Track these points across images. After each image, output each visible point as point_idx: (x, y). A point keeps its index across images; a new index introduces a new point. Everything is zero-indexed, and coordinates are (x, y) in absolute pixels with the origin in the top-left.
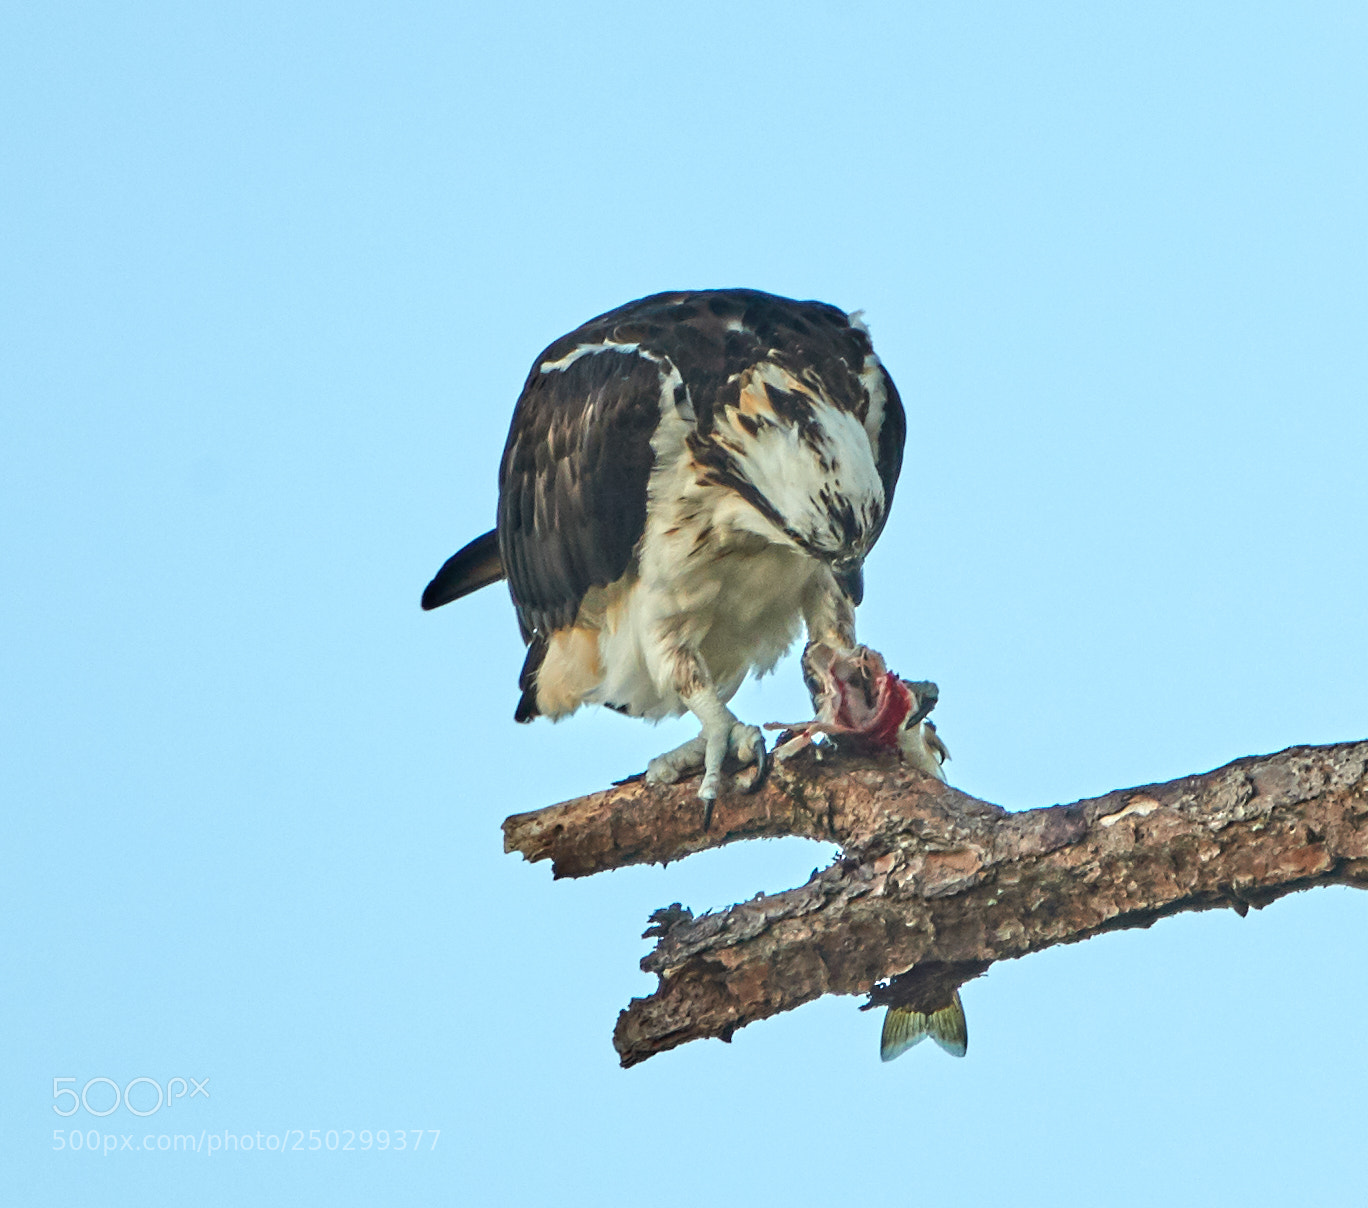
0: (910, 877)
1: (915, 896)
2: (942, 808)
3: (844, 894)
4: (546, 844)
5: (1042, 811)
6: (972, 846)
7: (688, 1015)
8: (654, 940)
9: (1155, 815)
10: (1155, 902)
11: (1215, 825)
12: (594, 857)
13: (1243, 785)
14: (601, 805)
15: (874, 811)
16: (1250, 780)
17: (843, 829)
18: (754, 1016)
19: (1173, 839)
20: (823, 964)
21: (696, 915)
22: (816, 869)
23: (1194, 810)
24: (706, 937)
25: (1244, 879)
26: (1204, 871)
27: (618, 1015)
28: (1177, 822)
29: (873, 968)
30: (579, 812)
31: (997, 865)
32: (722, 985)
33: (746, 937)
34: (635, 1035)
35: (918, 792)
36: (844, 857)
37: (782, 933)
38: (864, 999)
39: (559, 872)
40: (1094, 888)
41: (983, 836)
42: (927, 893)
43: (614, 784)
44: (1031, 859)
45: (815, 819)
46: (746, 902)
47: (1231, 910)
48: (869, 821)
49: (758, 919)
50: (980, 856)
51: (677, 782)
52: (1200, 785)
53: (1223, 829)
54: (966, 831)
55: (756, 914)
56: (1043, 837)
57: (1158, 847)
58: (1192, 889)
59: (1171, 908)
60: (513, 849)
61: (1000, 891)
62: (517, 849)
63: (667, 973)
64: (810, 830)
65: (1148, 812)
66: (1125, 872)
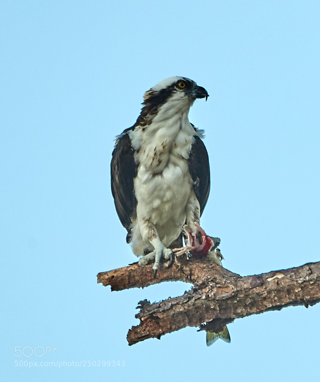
0: (212, 294)
1: (214, 299)
2: (222, 275)
3: (194, 298)
4: (109, 281)
5: (251, 276)
6: (231, 286)
7: (148, 331)
8: (139, 310)
9: (283, 278)
10: (282, 303)
11: (300, 282)
12: (123, 285)
13: (308, 270)
14: (125, 271)
15: (203, 274)
16: (310, 269)
17: (194, 279)
18: (167, 332)
19: (288, 285)
20: (187, 318)
21: (151, 303)
22: (186, 291)
23: (294, 277)
24: (154, 309)
25: (308, 297)
26: (296, 295)
27: (128, 331)
28: (289, 281)
29: (201, 320)
30: (119, 272)
31: (237, 291)
32: (158, 323)
33: (165, 310)
34: (133, 337)
35: (216, 270)
36: (194, 288)
37: (176, 309)
38: (198, 328)
39: (113, 289)
40: (265, 299)
41: (234, 283)
42: (217, 299)
43: (129, 265)
44: (247, 290)
45: (186, 276)
46: (166, 299)
47: (304, 306)
48: (201, 278)
49: (168, 304)
50: (233, 289)
51: (147, 265)
52: (296, 270)
53: (302, 283)
54: (229, 281)
55: (168, 303)
56: (251, 284)
57: (283, 288)
58: (293, 300)
59: (286, 305)
60: (100, 282)
61: (238, 299)
62: (101, 282)
63: (142, 319)
64: (184, 279)
65: (281, 277)
66: (274, 294)
